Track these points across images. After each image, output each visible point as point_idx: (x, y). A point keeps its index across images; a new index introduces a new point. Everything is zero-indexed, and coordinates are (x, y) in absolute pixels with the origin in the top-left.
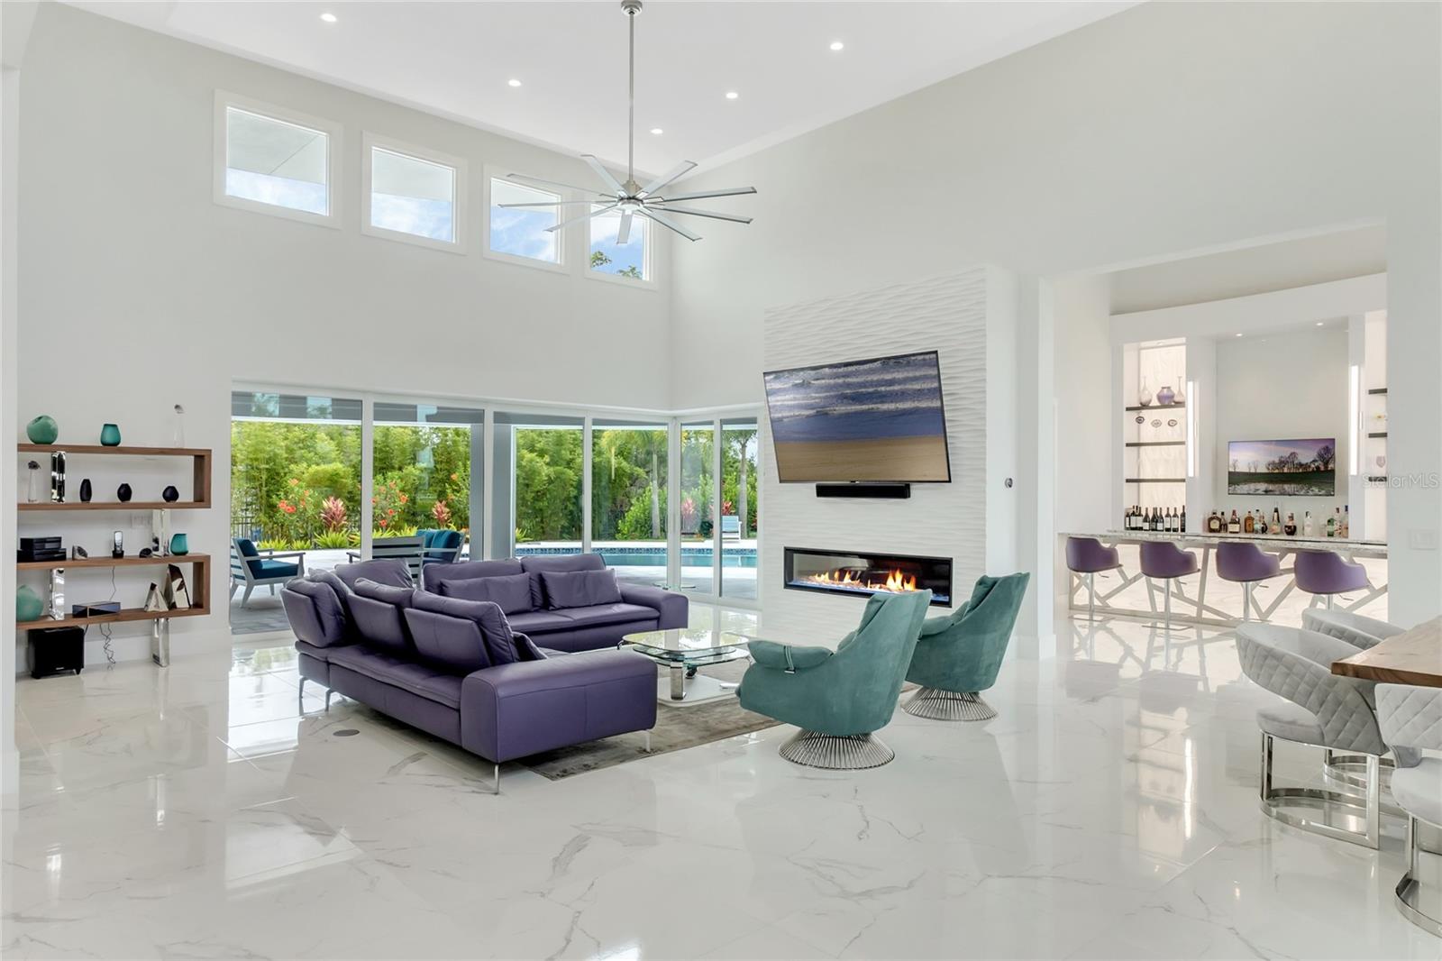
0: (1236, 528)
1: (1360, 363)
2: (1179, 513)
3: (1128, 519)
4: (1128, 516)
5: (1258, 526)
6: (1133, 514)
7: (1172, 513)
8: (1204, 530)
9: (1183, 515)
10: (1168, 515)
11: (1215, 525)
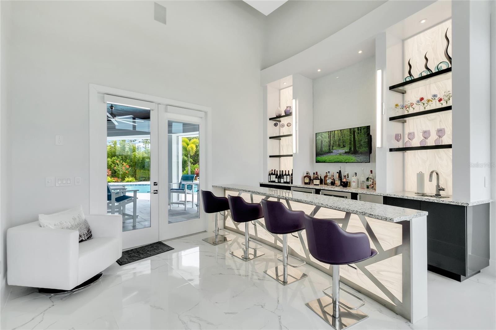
0: (317, 182)
1: (383, 68)
2: (290, 174)
3: (269, 176)
4: (270, 175)
5: (329, 181)
6: (272, 174)
7: (287, 173)
8: (302, 183)
9: (292, 174)
10: (285, 175)
11: (307, 180)
